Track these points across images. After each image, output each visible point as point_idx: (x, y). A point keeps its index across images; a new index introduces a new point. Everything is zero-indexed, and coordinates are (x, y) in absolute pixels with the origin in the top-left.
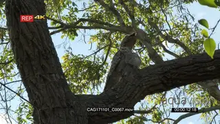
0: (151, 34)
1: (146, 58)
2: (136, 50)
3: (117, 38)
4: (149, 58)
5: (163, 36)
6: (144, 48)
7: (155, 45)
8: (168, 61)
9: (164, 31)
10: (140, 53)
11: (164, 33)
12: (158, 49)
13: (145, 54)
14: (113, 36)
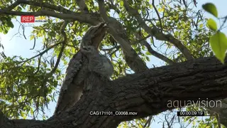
0: (129, 26)
1: (120, 63)
2: (104, 50)
3: (75, 31)
4: (124, 62)
5: (147, 29)
6: (118, 48)
7: (135, 43)
8: (155, 69)
9: (150, 21)
10: (111, 56)
11: (148, 24)
12: (139, 49)
13: (118, 57)
14: (69, 28)
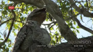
1: (57, 34)
2: (45, 25)
5: (77, 9)
6: (55, 23)
7: (68, 19)
8: (83, 39)
9: (79, 2)
10: (50, 29)
12: (71, 24)
13: (55, 30)
